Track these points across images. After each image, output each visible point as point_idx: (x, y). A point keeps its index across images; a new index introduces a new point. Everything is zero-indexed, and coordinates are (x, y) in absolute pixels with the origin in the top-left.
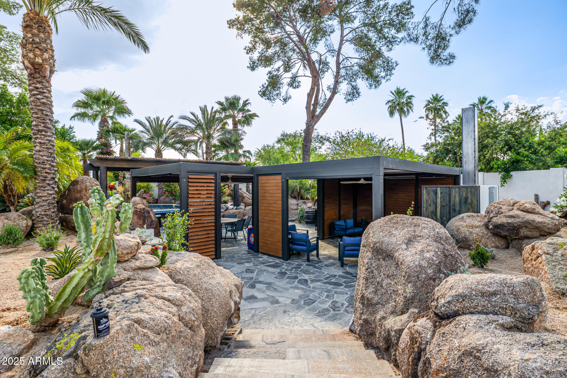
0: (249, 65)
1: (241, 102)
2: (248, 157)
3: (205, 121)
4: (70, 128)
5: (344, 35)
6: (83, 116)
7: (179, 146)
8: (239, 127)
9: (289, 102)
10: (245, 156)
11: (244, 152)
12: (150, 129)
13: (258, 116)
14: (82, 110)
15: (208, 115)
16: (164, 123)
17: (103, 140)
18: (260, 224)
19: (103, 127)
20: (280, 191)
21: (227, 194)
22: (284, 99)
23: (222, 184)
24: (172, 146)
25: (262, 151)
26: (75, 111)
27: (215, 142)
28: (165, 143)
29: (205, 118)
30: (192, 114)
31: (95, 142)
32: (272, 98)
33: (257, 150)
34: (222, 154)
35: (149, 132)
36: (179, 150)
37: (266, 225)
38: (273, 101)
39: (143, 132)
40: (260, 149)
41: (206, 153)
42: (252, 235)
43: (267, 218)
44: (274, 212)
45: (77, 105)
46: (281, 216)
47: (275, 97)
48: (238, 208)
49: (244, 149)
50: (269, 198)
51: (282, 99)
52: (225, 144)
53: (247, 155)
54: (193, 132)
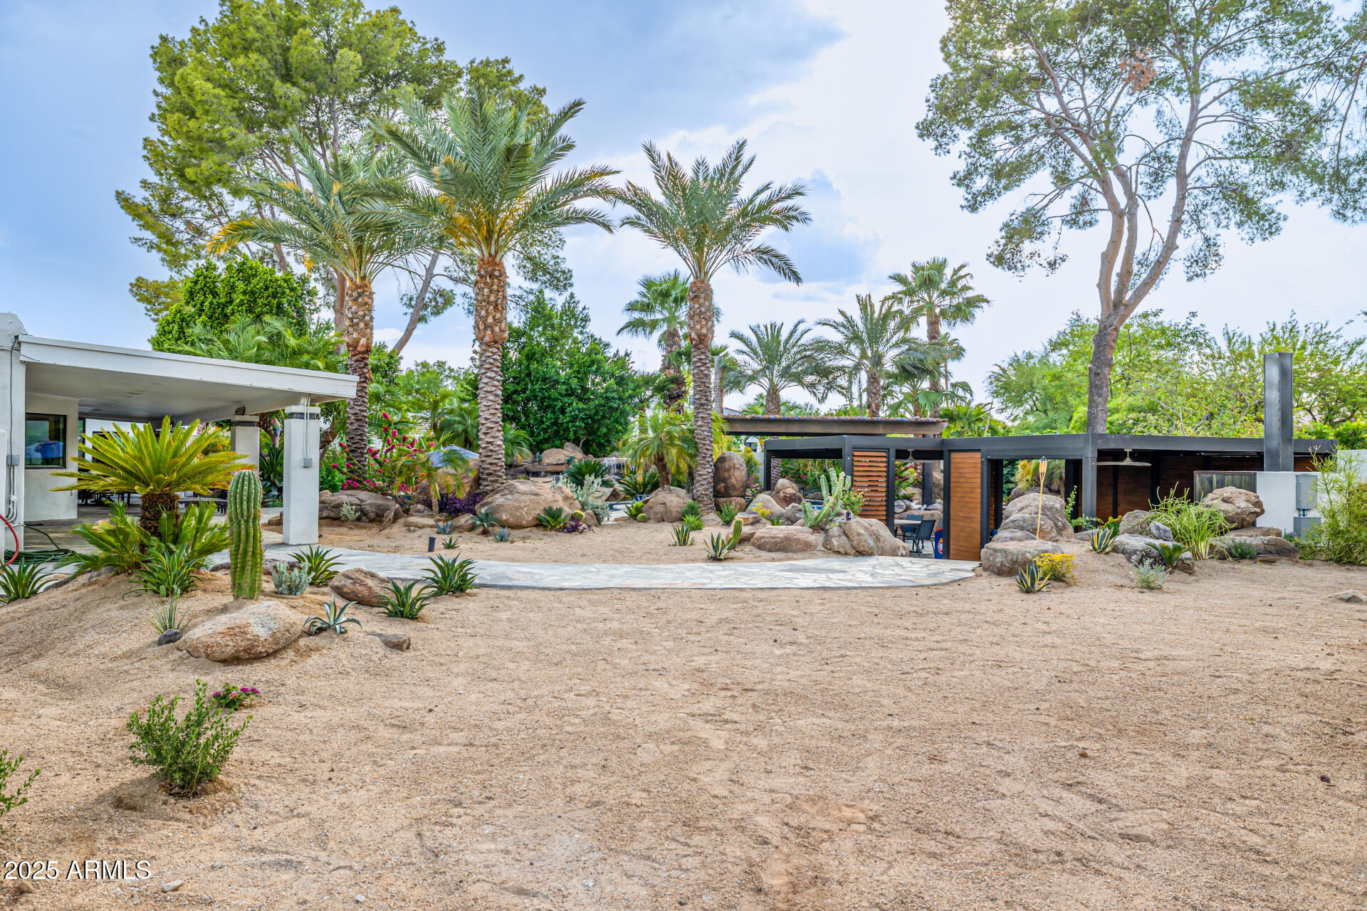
0: (964, 203)
1: (948, 272)
2: (962, 399)
3: (865, 325)
4: (627, 355)
5: (1200, 106)
6: (634, 326)
7: (810, 379)
8: (943, 328)
9: (1062, 268)
10: (953, 396)
11: (954, 386)
12: (758, 349)
13: (988, 302)
14: (636, 315)
15: (873, 312)
16: (784, 335)
17: (672, 371)
18: (952, 522)
19: (672, 346)
20: (979, 475)
21: (911, 480)
22: (1049, 263)
23: (898, 462)
24: (798, 379)
25: (1011, 372)
26: (626, 318)
27: (889, 367)
28: (786, 373)
29: (866, 320)
30: (842, 313)
31: (659, 376)
32: (1019, 265)
33: (997, 370)
34: (902, 391)
35: (756, 353)
36: (811, 387)
37: (960, 523)
38: (1022, 273)
39: (744, 352)
40: (1005, 366)
41: (868, 390)
42: (941, 540)
43: (961, 514)
44: (972, 505)
45: (631, 307)
46: (979, 511)
47: (1027, 262)
48: (930, 507)
49: (953, 380)
50: (964, 485)
51: (1045, 264)
52: (907, 372)
53: (960, 392)
54: (841, 351)
